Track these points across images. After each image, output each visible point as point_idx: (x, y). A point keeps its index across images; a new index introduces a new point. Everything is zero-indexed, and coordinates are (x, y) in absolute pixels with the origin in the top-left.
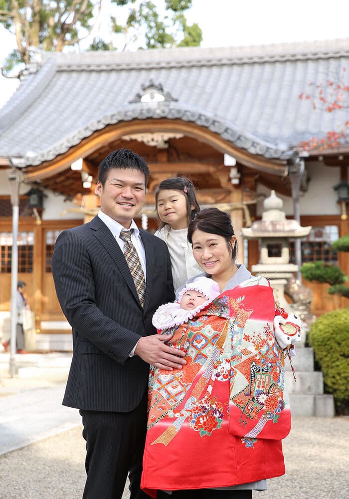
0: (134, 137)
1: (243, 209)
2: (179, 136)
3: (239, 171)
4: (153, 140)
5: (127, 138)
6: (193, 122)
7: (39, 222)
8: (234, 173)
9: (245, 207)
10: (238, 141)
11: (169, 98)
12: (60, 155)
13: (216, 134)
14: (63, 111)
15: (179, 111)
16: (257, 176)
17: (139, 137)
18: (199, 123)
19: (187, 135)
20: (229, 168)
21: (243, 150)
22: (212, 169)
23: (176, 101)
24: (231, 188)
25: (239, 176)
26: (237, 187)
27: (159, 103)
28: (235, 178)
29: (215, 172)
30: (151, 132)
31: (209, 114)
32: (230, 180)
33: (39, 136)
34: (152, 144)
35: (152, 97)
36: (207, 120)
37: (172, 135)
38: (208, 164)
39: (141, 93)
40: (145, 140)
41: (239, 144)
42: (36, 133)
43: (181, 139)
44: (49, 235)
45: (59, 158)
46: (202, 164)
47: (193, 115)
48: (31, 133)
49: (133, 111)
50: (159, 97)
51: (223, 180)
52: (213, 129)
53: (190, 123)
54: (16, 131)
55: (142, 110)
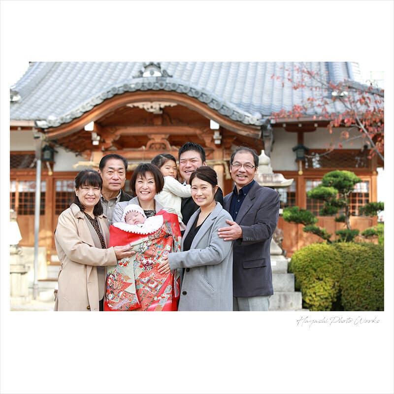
0: (136, 105)
1: (223, 165)
2: (173, 104)
3: (220, 134)
4: (152, 107)
5: (130, 105)
6: (186, 94)
7: (50, 173)
8: (217, 135)
9: (225, 163)
10: (222, 110)
11: (165, 74)
12: (76, 118)
13: (204, 104)
14: (70, 83)
15: (174, 85)
16: (235, 138)
17: (140, 105)
18: (190, 94)
19: (181, 104)
20: (213, 131)
21: (225, 117)
22: (198, 132)
23: (171, 76)
24: (214, 147)
25: (220, 137)
26: (218, 146)
27: (157, 77)
28: (218, 139)
29: (200, 135)
30: (151, 101)
31: (199, 88)
32: (213, 140)
33: (53, 103)
34: (151, 110)
35: (152, 73)
36: (197, 93)
37: (167, 104)
38: (196, 128)
39: (143, 69)
40: (146, 107)
41: (222, 112)
42: (50, 101)
43: (174, 107)
44: (59, 183)
45: (75, 121)
46: (190, 127)
47: (186, 88)
48: (46, 101)
49: (137, 84)
50: (157, 74)
51: (208, 141)
52: (201, 99)
53: (183, 94)
54: (33, 99)
55: (143, 83)
